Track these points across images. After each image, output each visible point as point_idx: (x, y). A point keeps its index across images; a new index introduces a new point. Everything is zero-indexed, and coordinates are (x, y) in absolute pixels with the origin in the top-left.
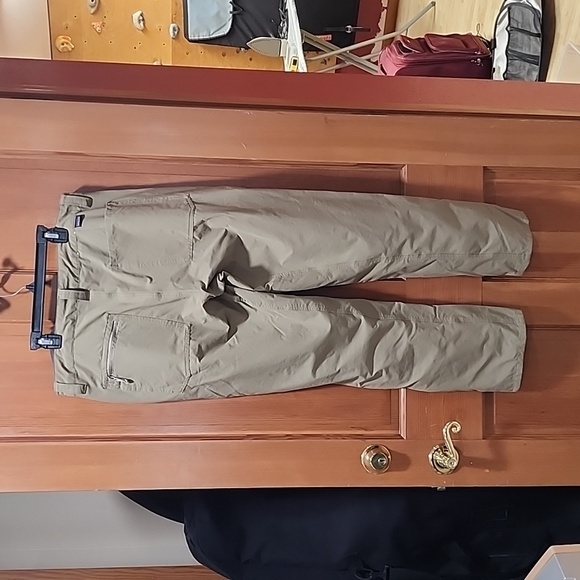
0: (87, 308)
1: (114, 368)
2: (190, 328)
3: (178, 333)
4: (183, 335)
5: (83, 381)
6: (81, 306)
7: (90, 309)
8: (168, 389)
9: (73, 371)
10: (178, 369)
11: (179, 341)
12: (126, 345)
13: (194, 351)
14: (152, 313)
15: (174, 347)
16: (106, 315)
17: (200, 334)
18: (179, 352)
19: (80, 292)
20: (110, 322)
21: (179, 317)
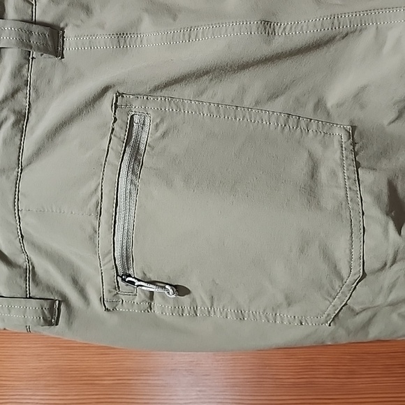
0: (57, 81)
1: (135, 252)
2: (351, 135)
3: (317, 149)
4: (333, 156)
5: (49, 288)
6: (40, 74)
7: (66, 83)
8: (287, 314)
9: (21, 260)
10: (327, 256)
11: (323, 174)
12: (169, 183)
13: (378, 198)
14: (243, 91)
15: (311, 189)
16: (110, 96)
17: (384, 153)
18: (328, 203)
19: (35, 29)
20: (123, 119)
21: (320, 104)
